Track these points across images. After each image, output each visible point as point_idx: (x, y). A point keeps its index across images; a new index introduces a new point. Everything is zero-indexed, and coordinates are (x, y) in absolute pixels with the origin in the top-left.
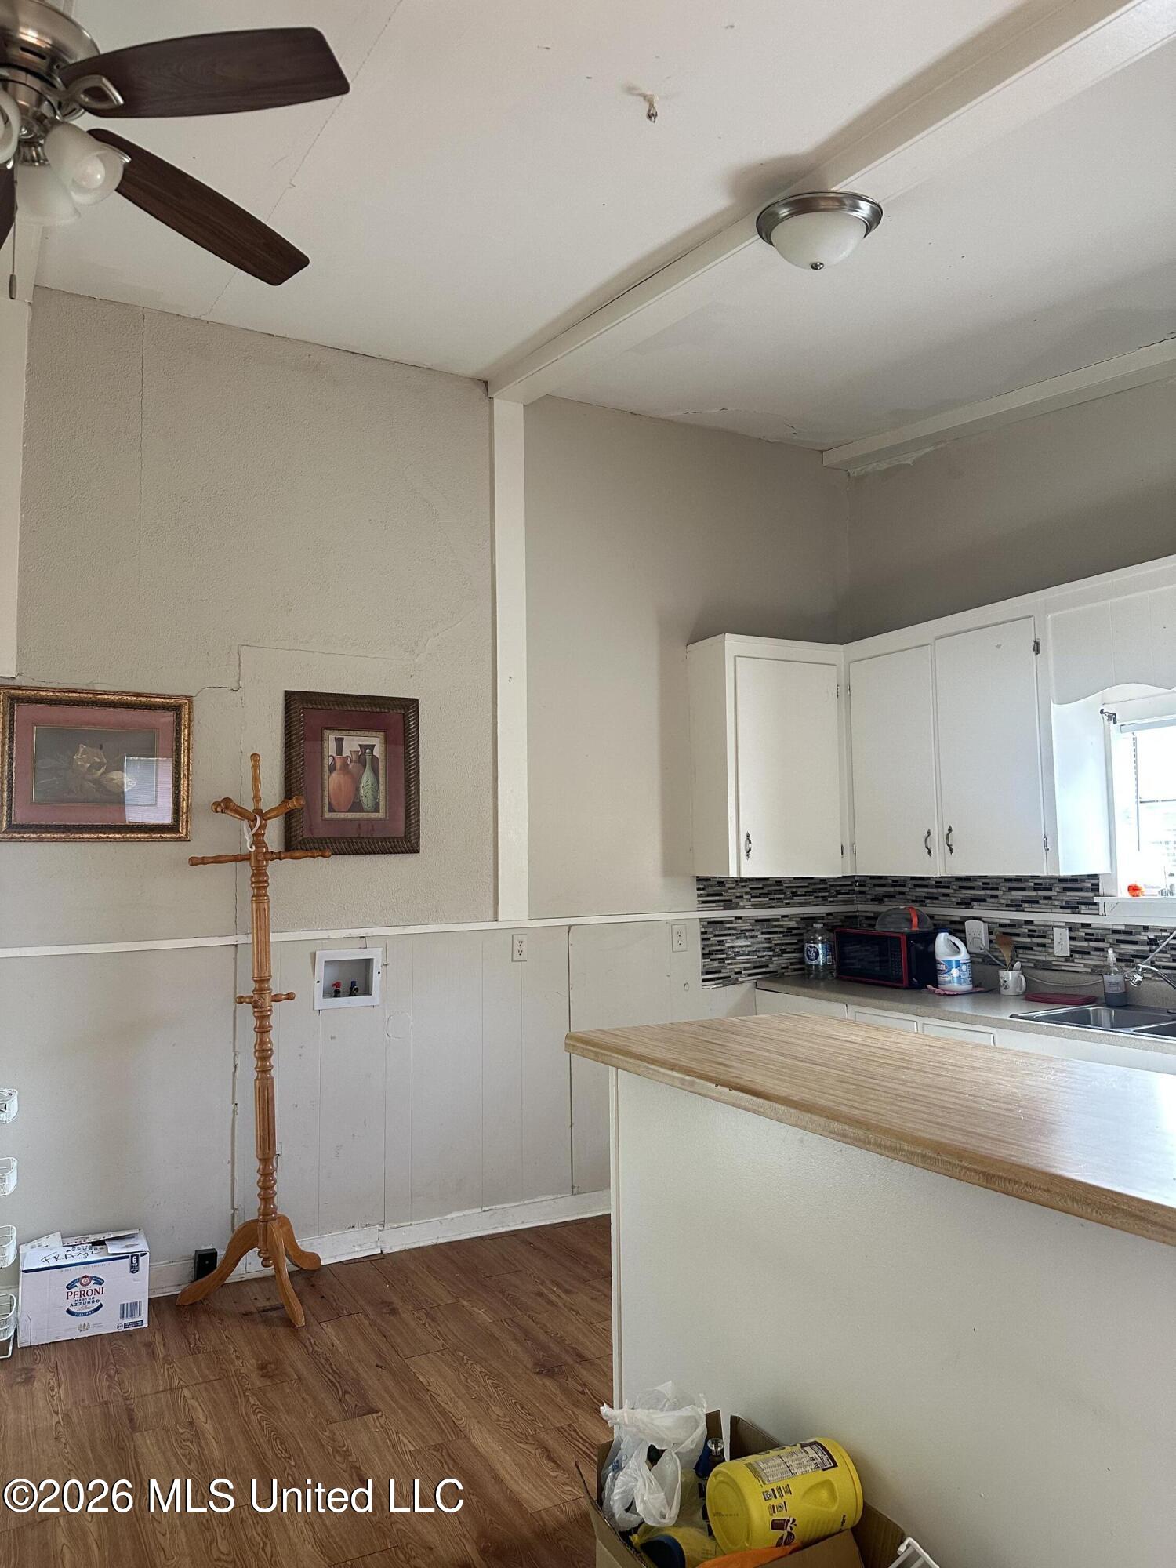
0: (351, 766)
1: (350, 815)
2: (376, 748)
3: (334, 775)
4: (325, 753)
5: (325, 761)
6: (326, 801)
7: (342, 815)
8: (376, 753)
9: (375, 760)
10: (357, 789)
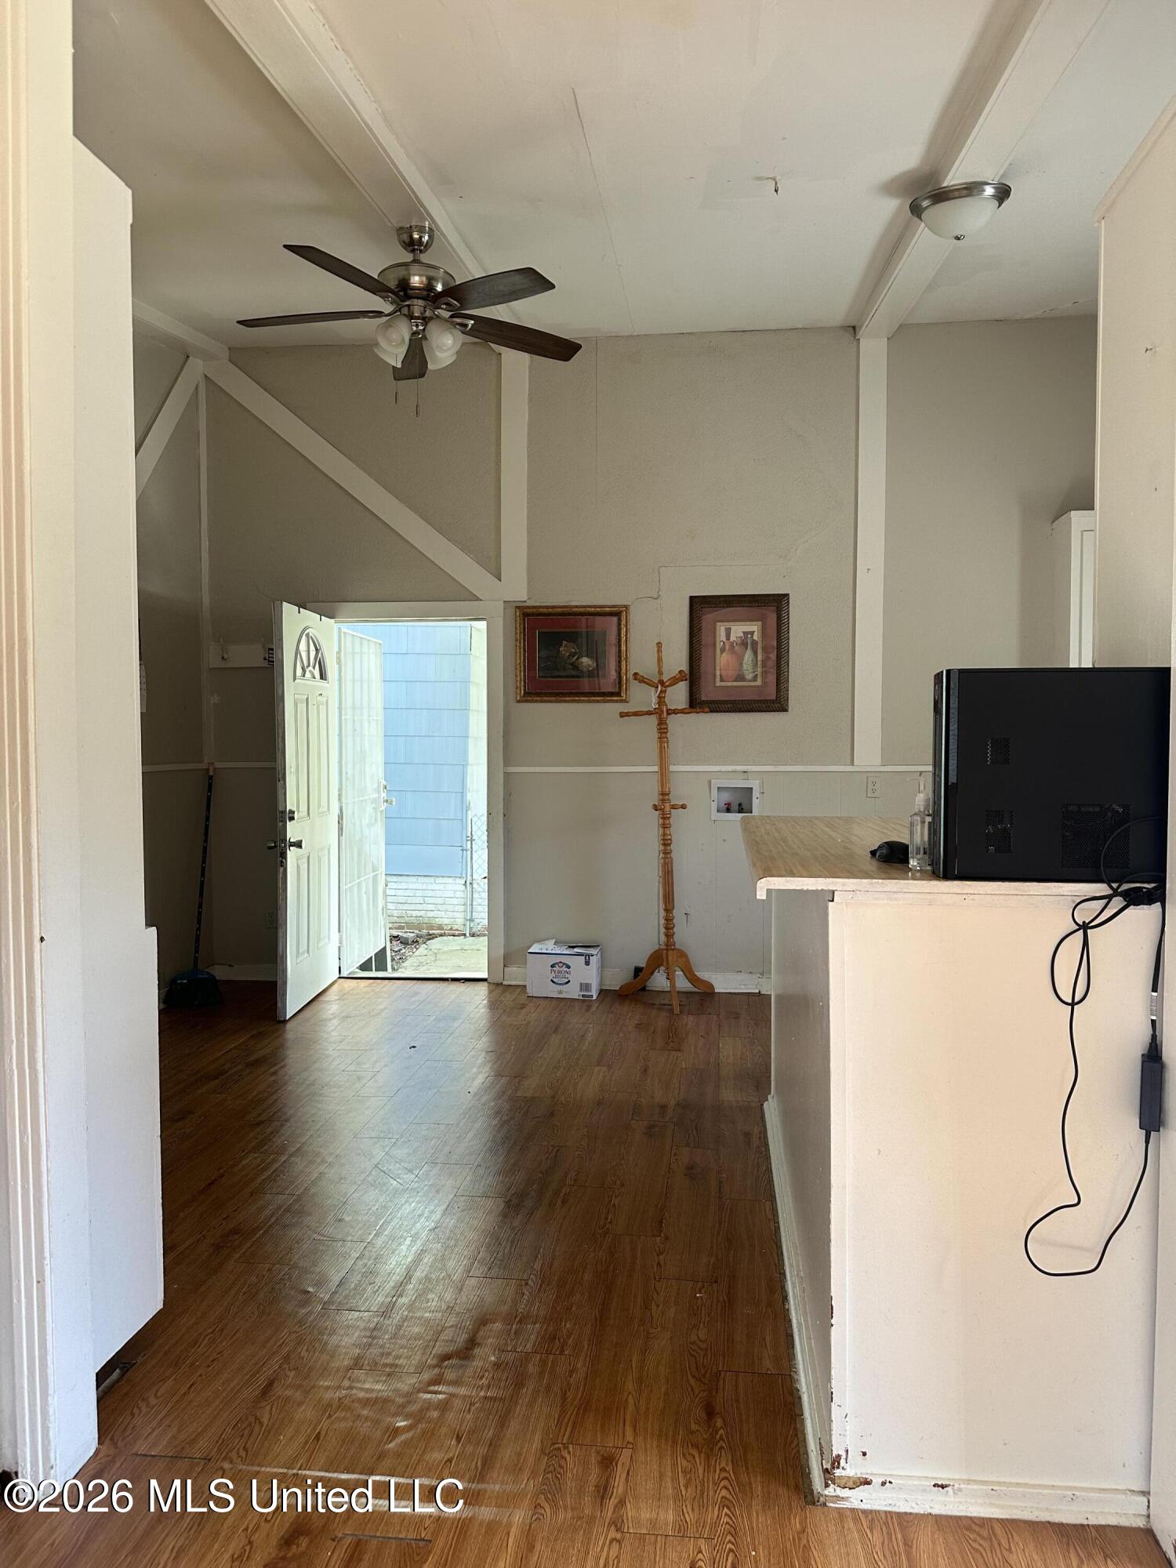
0: (736, 648)
1: (735, 684)
2: (756, 633)
3: (724, 655)
4: (718, 640)
5: (718, 645)
6: (718, 673)
7: (729, 684)
8: (755, 637)
9: (755, 643)
10: (741, 664)
